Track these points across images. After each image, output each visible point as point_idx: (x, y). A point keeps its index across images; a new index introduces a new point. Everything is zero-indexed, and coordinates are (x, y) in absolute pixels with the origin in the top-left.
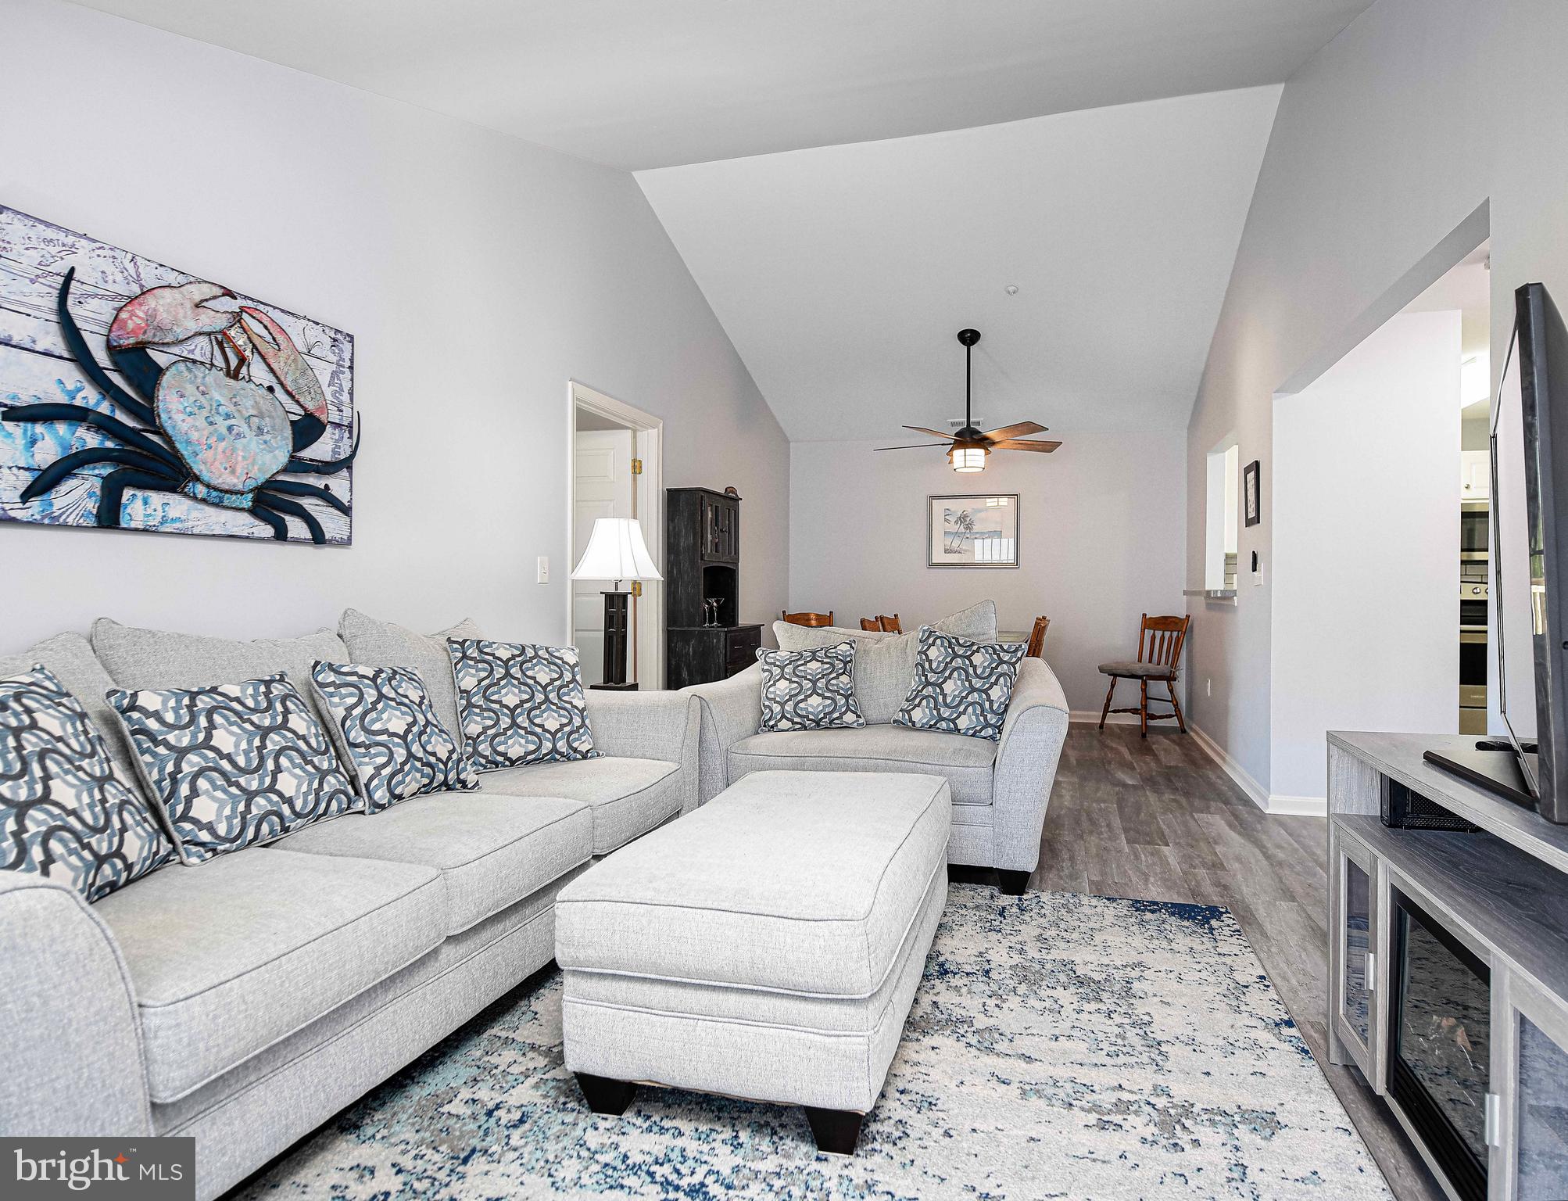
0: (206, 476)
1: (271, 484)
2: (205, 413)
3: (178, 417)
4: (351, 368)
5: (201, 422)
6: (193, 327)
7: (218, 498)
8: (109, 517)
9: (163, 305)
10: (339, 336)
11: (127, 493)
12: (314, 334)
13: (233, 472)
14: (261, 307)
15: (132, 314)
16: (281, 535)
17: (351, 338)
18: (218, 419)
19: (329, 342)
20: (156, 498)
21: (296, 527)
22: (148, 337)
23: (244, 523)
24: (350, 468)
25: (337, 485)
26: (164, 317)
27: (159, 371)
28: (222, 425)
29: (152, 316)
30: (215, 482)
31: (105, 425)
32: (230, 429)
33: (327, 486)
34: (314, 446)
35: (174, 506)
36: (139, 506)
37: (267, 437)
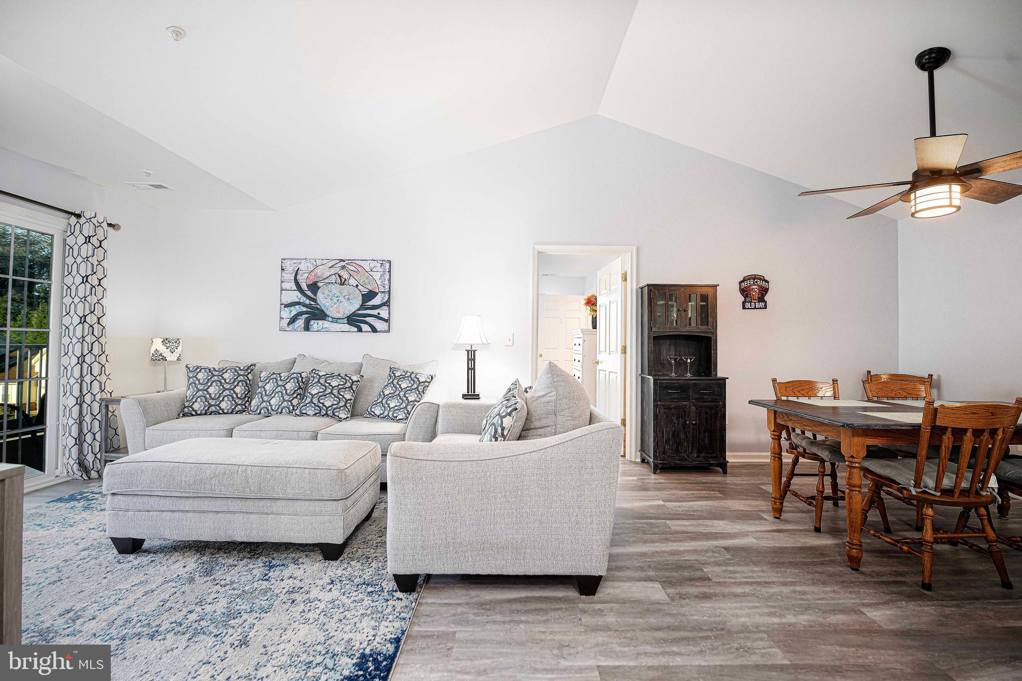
0: (330, 315)
1: (354, 314)
2: (330, 297)
3: (322, 300)
4: (390, 272)
5: (329, 300)
6: (329, 274)
7: (336, 320)
8: (307, 328)
9: (319, 271)
10: (384, 262)
11: (312, 322)
12: (373, 264)
13: (339, 313)
14: (354, 261)
15: (311, 275)
16: (360, 330)
17: (390, 262)
18: (334, 298)
19: (380, 265)
20: (320, 322)
21: (365, 327)
22: (316, 280)
23: (347, 327)
24: (389, 306)
25: (384, 313)
26: (319, 273)
27: (319, 288)
28: (335, 300)
29: (315, 275)
30: (333, 317)
31: (305, 305)
32: (338, 300)
33: (379, 314)
34: (373, 300)
35: (326, 324)
36: (315, 324)
37: (351, 301)
